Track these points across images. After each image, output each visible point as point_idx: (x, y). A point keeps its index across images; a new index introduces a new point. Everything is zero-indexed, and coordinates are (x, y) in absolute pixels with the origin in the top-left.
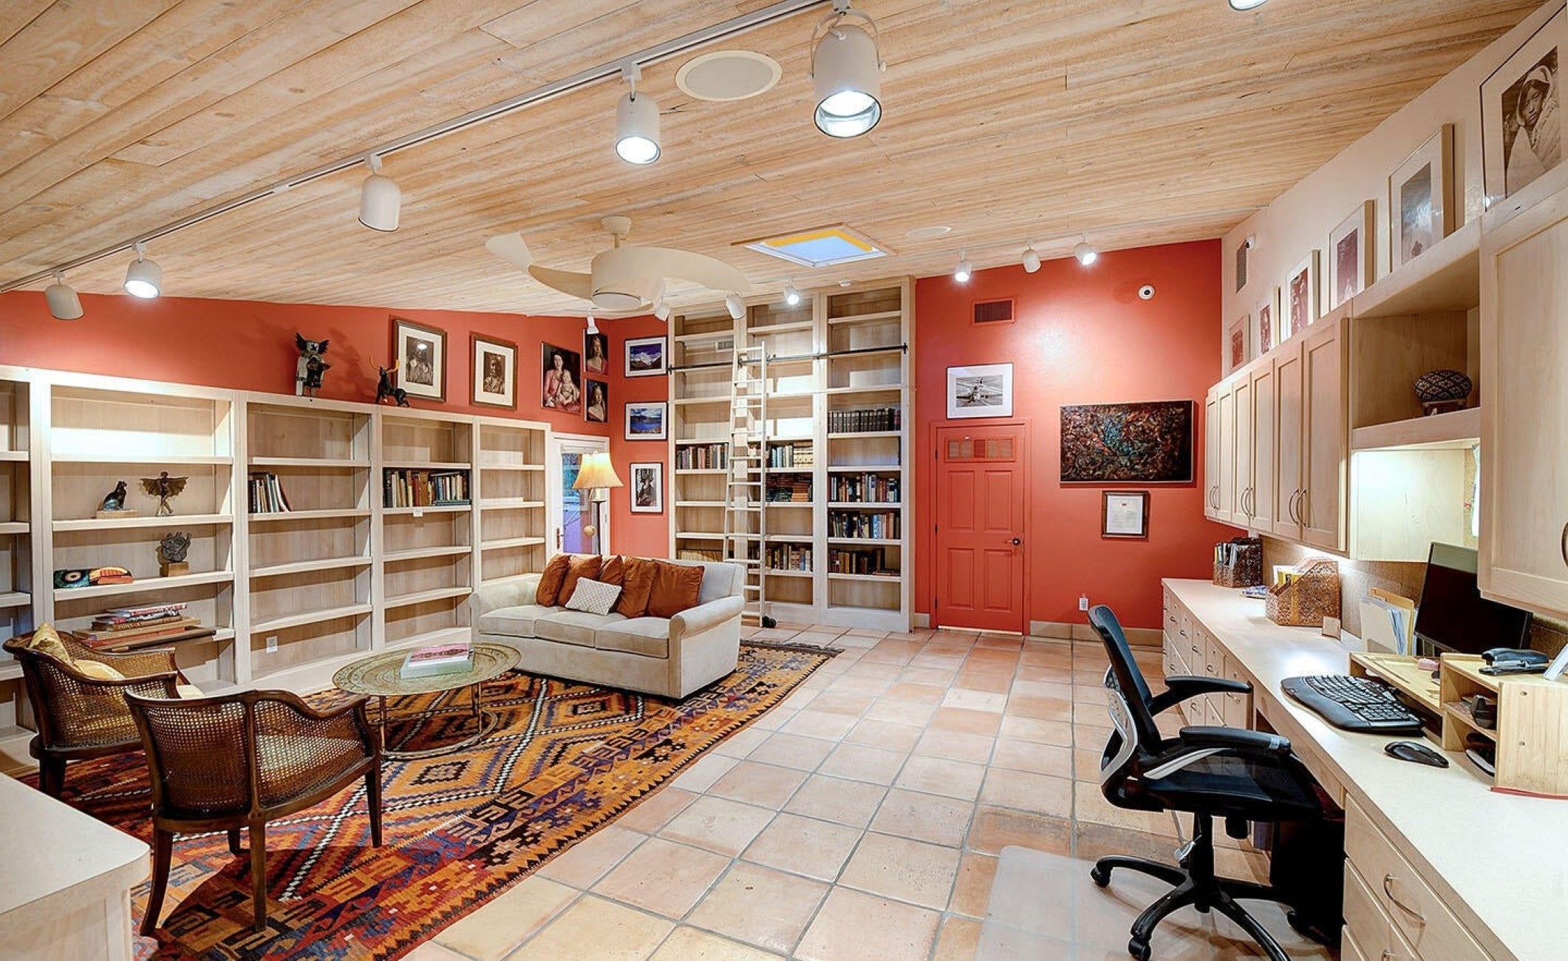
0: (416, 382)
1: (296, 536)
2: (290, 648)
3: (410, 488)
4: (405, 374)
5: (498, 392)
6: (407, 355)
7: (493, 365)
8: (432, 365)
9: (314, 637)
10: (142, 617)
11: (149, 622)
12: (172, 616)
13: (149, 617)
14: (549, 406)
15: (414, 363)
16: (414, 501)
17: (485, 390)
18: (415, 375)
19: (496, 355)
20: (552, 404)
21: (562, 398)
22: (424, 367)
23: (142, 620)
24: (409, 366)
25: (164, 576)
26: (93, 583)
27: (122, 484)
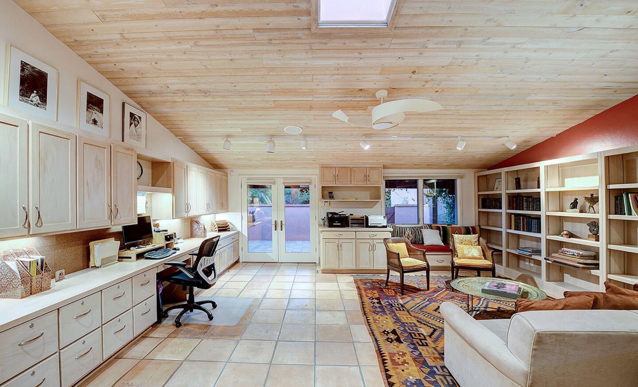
10: (566, 252)
11: (568, 255)
12: (575, 256)
13: (568, 253)
23: (566, 253)
25: (587, 239)
26: (562, 236)
27: (576, 199)
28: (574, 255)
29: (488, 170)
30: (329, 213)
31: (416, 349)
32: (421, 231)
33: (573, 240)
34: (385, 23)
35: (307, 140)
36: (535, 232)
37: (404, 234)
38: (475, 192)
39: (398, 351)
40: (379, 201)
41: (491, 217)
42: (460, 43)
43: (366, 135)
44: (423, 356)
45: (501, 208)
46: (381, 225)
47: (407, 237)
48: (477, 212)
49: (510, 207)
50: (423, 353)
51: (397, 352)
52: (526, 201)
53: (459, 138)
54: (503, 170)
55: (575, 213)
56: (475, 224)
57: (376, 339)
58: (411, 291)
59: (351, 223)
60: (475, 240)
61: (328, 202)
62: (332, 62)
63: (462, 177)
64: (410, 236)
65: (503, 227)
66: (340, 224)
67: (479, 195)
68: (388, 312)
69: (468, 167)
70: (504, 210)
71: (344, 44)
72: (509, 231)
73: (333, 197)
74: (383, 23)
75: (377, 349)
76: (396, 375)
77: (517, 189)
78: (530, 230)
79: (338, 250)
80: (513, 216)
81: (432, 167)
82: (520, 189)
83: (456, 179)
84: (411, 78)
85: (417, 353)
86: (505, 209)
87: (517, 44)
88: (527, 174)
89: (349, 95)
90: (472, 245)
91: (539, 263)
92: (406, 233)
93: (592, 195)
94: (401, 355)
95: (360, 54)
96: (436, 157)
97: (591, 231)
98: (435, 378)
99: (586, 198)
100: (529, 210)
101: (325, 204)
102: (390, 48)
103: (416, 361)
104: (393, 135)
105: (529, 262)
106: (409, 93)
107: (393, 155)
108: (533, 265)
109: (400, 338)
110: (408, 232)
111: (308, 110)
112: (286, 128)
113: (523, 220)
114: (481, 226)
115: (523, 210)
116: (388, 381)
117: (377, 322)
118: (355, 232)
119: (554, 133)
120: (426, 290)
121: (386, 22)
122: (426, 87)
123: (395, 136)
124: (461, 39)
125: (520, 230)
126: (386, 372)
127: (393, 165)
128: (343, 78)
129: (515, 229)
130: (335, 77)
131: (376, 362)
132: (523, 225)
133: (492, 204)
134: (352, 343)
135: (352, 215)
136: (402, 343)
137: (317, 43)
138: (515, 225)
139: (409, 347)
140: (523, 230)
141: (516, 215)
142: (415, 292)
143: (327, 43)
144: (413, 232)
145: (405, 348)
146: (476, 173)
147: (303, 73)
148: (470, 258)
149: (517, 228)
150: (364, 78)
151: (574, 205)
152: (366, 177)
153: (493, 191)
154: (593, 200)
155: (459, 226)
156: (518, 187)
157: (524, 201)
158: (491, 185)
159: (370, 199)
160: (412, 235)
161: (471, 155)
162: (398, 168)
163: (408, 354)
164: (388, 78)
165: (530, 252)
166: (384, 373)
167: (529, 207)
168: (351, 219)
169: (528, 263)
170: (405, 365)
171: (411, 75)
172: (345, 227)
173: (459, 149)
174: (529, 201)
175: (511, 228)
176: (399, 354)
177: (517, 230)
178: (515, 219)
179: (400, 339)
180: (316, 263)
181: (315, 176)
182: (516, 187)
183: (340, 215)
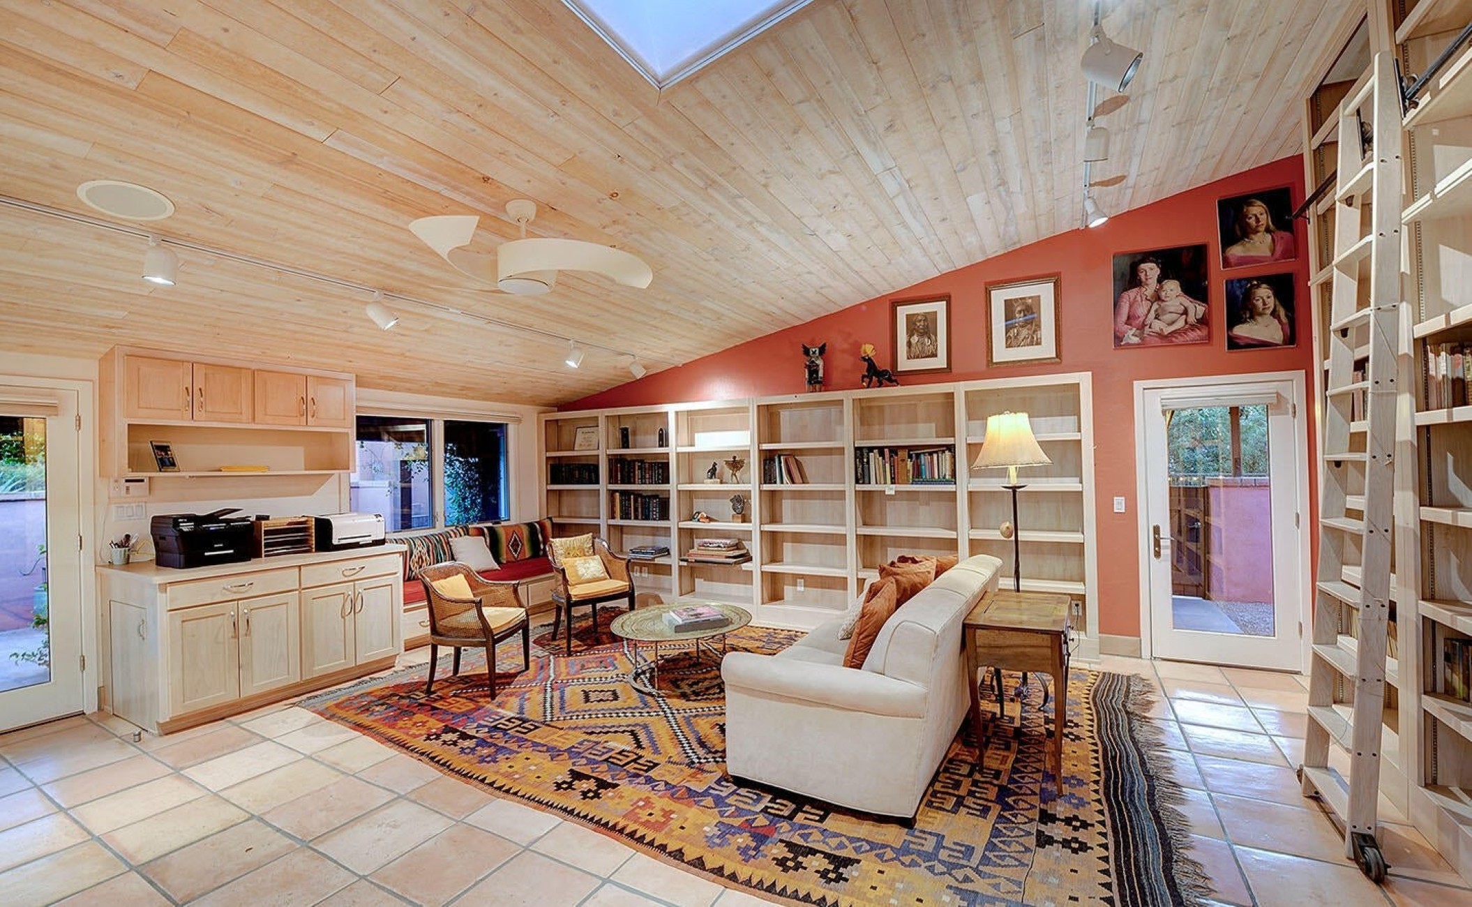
0: (918, 357)
1: (816, 504)
2: (814, 592)
3: (888, 466)
4: (905, 352)
5: (1031, 344)
6: (907, 333)
7: (1020, 312)
8: (936, 336)
9: (829, 588)
10: (709, 544)
11: (709, 549)
13: (711, 545)
14: (1128, 344)
15: (915, 339)
16: (892, 478)
17: (1008, 346)
18: (914, 350)
19: (1024, 298)
20: (1136, 340)
21: (1157, 325)
22: (926, 340)
23: (708, 546)
24: (909, 344)
25: (729, 522)
26: (699, 521)
27: (715, 464)
28: (719, 547)
29: (559, 411)
30: (183, 517)
31: (649, 780)
32: (448, 543)
33: (713, 525)
34: (657, 80)
35: (179, 255)
36: (655, 519)
37: (411, 557)
38: (539, 452)
39: (632, 803)
40: (333, 474)
41: (565, 499)
42: (712, 183)
43: (386, 290)
44: (673, 783)
45: (597, 482)
46: (369, 540)
47: (418, 563)
48: (545, 492)
49: (612, 479)
50: (668, 778)
51: (632, 805)
52: (640, 468)
53: (571, 342)
54: (602, 413)
55: (712, 485)
56: (540, 516)
57: (565, 810)
58: (503, 684)
59: (267, 545)
60: (588, 546)
61: (142, 481)
62: (487, 82)
63: (518, 420)
64: (424, 558)
65: (601, 517)
66: (231, 551)
67: (548, 458)
68: (514, 747)
69: (532, 401)
70: (603, 486)
71: (555, 62)
72: (612, 522)
73: (173, 464)
74: (654, 77)
75: (594, 826)
76: (684, 844)
77: (623, 447)
78: (647, 518)
79: (236, 636)
80: (618, 494)
81: (465, 395)
82: (628, 447)
83: (507, 424)
84: (600, 203)
85: (662, 787)
86: (605, 484)
87: (757, 221)
88: (635, 423)
89: (445, 179)
90: (585, 555)
91: (667, 569)
92: (414, 551)
93: (734, 457)
94: (644, 805)
95: (564, 105)
96: (494, 374)
97: (734, 510)
98: (730, 805)
99: (727, 462)
100: (645, 483)
101: (128, 488)
102: (624, 129)
103: (678, 799)
104: (453, 308)
105: (641, 572)
106: (572, 229)
107: (408, 354)
108: (646, 575)
109: (602, 780)
110: (420, 549)
111: (270, 162)
112: (91, 184)
113: (636, 501)
114: (553, 519)
115: (634, 483)
116: (688, 863)
117: (517, 776)
118: (297, 570)
119: (679, 361)
120: (523, 671)
121: (660, 79)
122: (607, 230)
123: (457, 309)
124: (719, 179)
125: (630, 519)
126: (665, 851)
127: (382, 377)
128: (474, 130)
129: (622, 518)
130: (455, 118)
131: (621, 850)
132: (636, 510)
133: (573, 476)
134: (527, 851)
135: (267, 518)
136: (617, 785)
137: (498, 13)
138: (621, 511)
139: (639, 783)
140: (636, 518)
141: (623, 493)
142: (509, 684)
143: (522, 33)
144: (431, 548)
145: (634, 790)
146: (542, 415)
147: (375, 57)
148: (589, 581)
149: (625, 516)
150: (519, 157)
151: (713, 472)
152: (306, 405)
153: (574, 450)
154: (736, 464)
155: (514, 523)
156: (625, 444)
157: (637, 468)
158: (566, 438)
159: (306, 470)
160: (429, 556)
161: (553, 378)
162: (387, 388)
163: (652, 795)
164: (563, 184)
165: (652, 554)
166: (663, 856)
167: (645, 478)
168: (267, 533)
169: (638, 574)
170: (672, 816)
171: (604, 197)
172: (250, 560)
173: (572, 364)
174: (645, 469)
175: (613, 518)
176: (640, 807)
177: (626, 519)
178: (621, 501)
179: (606, 781)
180: (84, 714)
181: (78, 385)
182: (623, 445)
183: (228, 521)
